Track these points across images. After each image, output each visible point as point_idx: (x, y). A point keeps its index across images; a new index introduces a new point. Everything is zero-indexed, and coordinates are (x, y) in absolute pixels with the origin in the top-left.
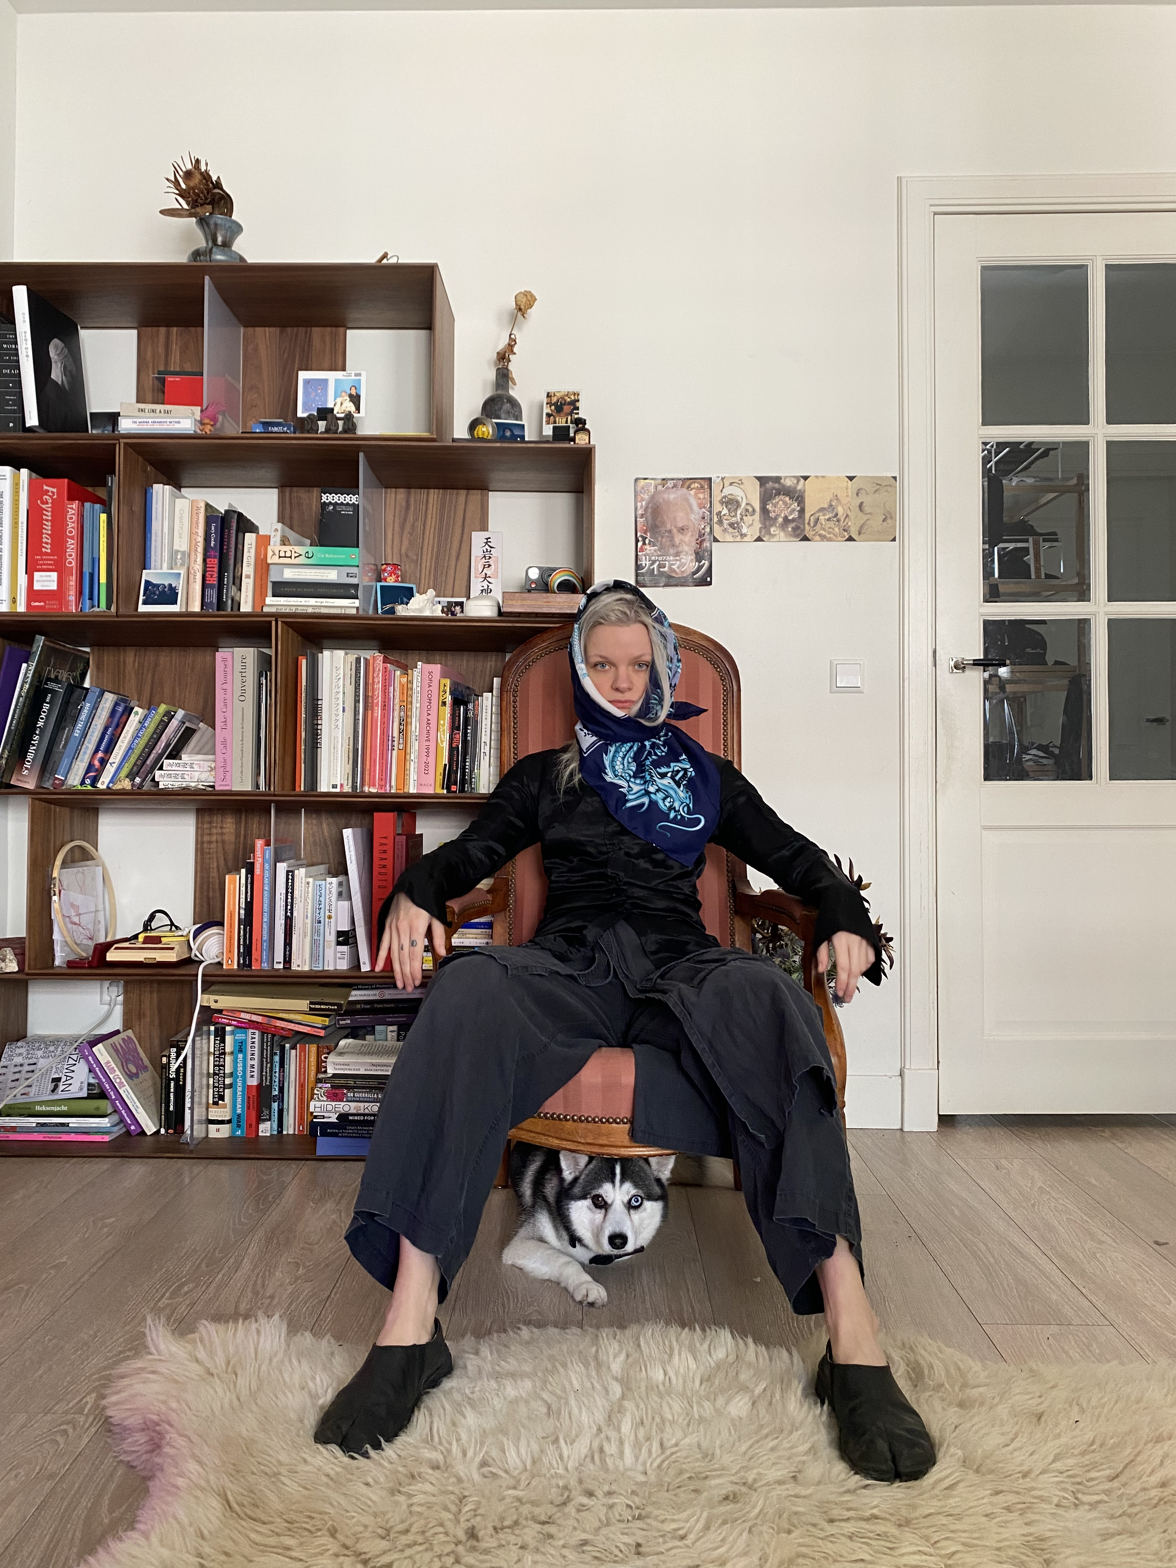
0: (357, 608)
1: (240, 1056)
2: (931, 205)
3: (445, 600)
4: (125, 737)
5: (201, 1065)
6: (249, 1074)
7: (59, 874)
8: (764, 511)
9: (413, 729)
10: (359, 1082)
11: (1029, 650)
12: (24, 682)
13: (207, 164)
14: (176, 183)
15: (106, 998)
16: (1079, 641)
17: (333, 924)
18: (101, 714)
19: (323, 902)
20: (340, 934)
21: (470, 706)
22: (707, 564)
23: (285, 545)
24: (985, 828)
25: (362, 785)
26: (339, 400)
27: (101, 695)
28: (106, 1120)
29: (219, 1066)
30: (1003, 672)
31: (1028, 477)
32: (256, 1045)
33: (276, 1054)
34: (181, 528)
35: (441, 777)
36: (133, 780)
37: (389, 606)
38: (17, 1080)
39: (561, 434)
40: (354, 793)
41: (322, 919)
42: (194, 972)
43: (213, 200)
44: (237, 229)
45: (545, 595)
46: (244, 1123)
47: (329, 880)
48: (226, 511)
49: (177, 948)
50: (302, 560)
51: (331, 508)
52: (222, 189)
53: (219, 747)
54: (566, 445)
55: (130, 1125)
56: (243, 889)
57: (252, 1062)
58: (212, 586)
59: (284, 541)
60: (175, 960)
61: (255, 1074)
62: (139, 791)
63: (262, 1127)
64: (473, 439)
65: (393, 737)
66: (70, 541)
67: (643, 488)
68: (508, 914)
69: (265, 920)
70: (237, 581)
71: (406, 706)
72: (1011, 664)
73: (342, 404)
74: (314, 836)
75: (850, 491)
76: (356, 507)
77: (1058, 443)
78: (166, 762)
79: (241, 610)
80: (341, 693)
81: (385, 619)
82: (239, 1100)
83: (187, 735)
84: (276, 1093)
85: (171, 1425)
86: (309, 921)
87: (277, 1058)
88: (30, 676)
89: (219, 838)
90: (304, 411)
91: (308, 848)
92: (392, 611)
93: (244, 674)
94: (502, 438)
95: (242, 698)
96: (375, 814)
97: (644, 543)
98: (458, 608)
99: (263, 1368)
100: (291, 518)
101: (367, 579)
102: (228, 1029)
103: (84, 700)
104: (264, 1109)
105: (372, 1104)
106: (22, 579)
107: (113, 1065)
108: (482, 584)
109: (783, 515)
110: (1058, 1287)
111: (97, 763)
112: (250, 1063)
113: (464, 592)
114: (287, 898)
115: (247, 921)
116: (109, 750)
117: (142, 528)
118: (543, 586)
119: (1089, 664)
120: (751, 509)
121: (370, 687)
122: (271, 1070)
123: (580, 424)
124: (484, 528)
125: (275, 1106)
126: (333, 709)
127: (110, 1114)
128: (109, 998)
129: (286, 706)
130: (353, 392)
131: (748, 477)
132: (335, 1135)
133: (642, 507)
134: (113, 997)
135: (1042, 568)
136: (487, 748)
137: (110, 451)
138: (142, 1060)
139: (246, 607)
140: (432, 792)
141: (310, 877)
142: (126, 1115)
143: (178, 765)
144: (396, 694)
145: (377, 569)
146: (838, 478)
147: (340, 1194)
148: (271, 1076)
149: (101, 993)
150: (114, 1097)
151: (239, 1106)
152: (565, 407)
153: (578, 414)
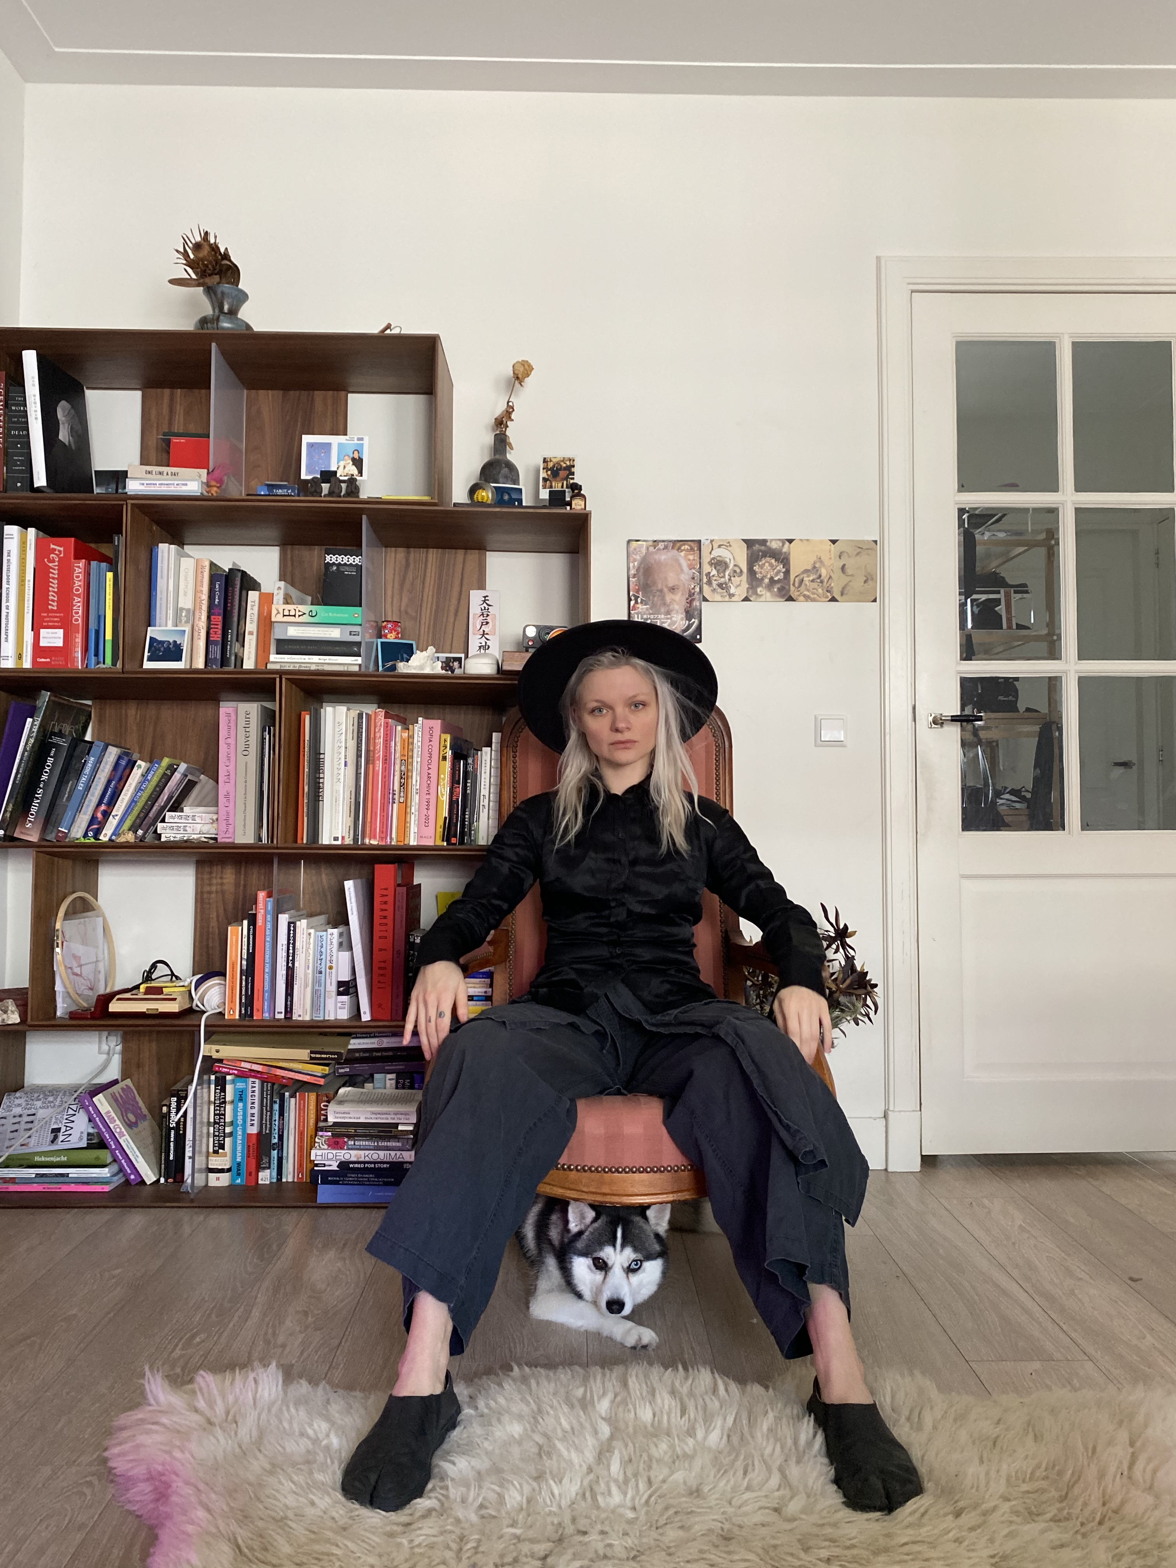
0: (360, 665)
1: (241, 1105)
2: (909, 284)
3: (443, 656)
4: (128, 790)
5: (201, 1115)
6: (249, 1123)
7: (62, 926)
8: (751, 572)
9: (414, 782)
10: (360, 1131)
11: (1001, 698)
12: (29, 737)
13: (216, 237)
14: (185, 254)
15: (105, 1047)
16: (1050, 696)
17: (333, 975)
18: (104, 767)
19: (324, 953)
20: (340, 984)
21: (470, 761)
22: (697, 622)
23: (288, 603)
24: (963, 877)
25: (363, 838)
26: (342, 464)
27: (105, 749)
28: (106, 1170)
29: (219, 1115)
31: (1000, 531)
32: (257, 1094)
33: (275, 1102)
34: (187, 586)
35: (442, 830)
36: (135, 832)
37: (390, 663)
38: (16, 1131)
39: (557, 499)
40: (355, 846)
41: (323, 970)
42: (197, 1023)
43: (221, 270)
46: (243, 1172)
47: (330, 931)
48: (230, 570)
49: (179, 998)
50: (306, 618)
51: (335, 568)
52: (230, 261)
53: (222, 800)
54: (563, 511)
55: (130, 1175)
56: (245, 940)
57: (253, 1111)
58: (215, 643)
59: (287, 600)
60: (177, 1011)
61: (255, 1122)
62: (142, 844)
63: (261, 1175)
64: (474, 503)
65: (393, 791)
66: (77, 599)
67: (635, 549)
68: (508, 964)
69: (267, 970)
70: (241, 639)
71: (407, 760)
73: (345, 467)
74: (313, 886)
75: (832, 552)
76: (359, 568)
78: (169, 814)
79: (244, 667)
80: (343, 748)
81: (387, 676)
82: (239, 1148)
83: (189, 787)
84: (276, 1141)
85: (177, 1475)
86: (310, 971)
87: (276, 1107)
88: (35, 730)
89: (219, 887)
90: (307, 473)
91: (307, 896)
92: (394, 668)
93: (247, 729)
94: (500, 502)
95: (246, 753)
96: (376, 866)
97: (636, 602)
98: (456, 664)
99: (264, 1416)
100: (292, 576)
101: (367, 636)
102: (229, 1078)
103: (88, 754)
104: (264, 1158)
105: (372, 1152)
106: (29, 635)
107: (113, 1114)
108: (481, 641)
109: (769, 576)
110: (1040, 1324)
111: (99, 815)
112: (250, 1111)
113: (462, 648)
114: (288, 949)
115: (249, 972)
116: (112, 802)
117: (147, 588)
119: (1061, 718)
120: (738, 571)
121: (372, 741)
122: (271, 1119)
123: (576, 489)
124: (482, 586)
125: (274, 1153)
126: (336, 763)
127: (110, 1164)
128: (107, 1048)
129: (289, 761)
130: (356, 456)
131: (736, 540)
132: (336, 1183)
133: (634, 566)
134: (112, 1047)
135: (1014, 619)
136: (487, 801)
137: (117, 512)
138: (140, 1109)
139: (249, 664)
140: (432, 844)
141: (312, 928)
142: (125, 1165)
143: (180, 817)
144: (397, 748)
145: (377, 625)
146: (822, 542)
147: (343, 1242)
148: (271, 1124)
149: (100, 1042)
150: (113, 1147)
151: (239, 1154)
152: (561, 472)
153: (573, 479)
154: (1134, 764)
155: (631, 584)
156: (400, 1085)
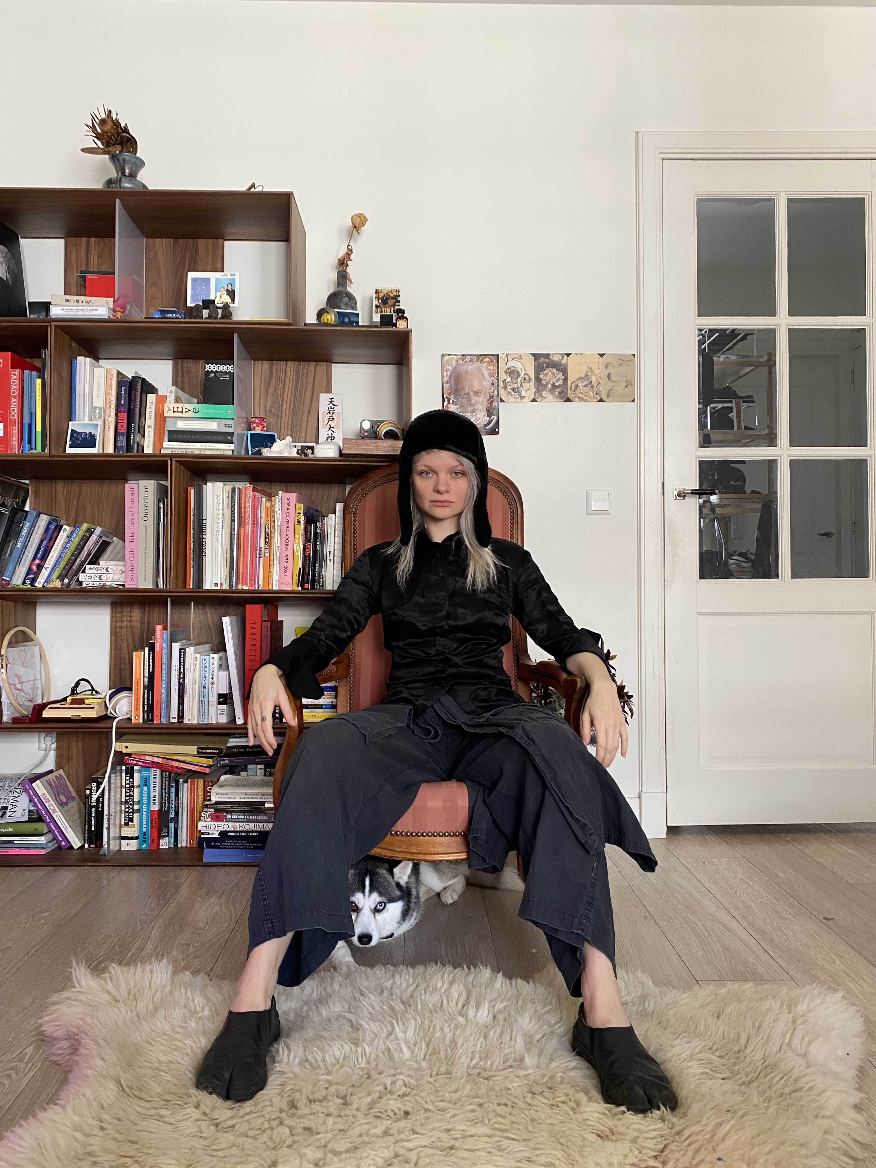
0: (233, 451)
1: (145, 788)
2: (660, 153)
3: (299, 445)
4: (56, 548)
5: (115, 796)
6: (152, 802)
7: (6, 652)
8: (538, 379)
9: (276, 541)
10: (236, 808)
11: (732, 483)
13: (117, 114)
14: (94, 128)
15: (43, 746)
16: (769, 476)
17: (215, 689)
18: (38, 530)
19: (207, 672)
20: (220, 696)
21: (319, 524)
22: (496, 418)
23: (177, 403)
24: (700, 614)
25: (237, 584)
26: (219, 294)
27: (38, 516)
28: (43, 838)
29: (129, 796)
30: (714, 498)
31: (732, 355)
32: (157, 780)
33: (172, 787)
34: (99, 390)
35: (297, 578)
36: (62, 580)
37: (256, 449)
39: (386, 320)
40: (230, 590)
41: (207, 685)
42: (110, 726)
43: (122, 141)
44: (142, 163)
45: (374, 441)
46: (148, 839)
47: (212, 655)
48: (133, 377)
49: (96, 707)
50: (191, 414)
51: (213, 375)
52: (129, 134)
53: (128, 556)
54: (390, 329)
55: (61, 842)
56: (147, 662)
57: (155, 793)
58: (122, 434)
59: (177, 400)
60: (95, 716)
61: (157, 802)
62: (68, 589)
63: (162, 841)
64: (320, 324)
65: (260, 548)
66: (14, 400)
67: (448, 361)
68: (349, 680)
69: (163, 685)
70: (141, 431)
71: (270, 524)
72: (721, 493)
73: (221, 297)
74: (200, 622)
75: (601, 365)
76: (231, 374)
77: (754, 330)
78: (88, 567)
79: (145, 452)
80: (221, 515)
81: (254, 459)
82: (145, 821)
83: (104, 546)
84: (173, 816)
85: (86, 1034)
86: (197, 686)
87: (173, 790)
89: (129, 624)
90: (192, 302)
91: (196, 630)
92: (259, 453)
93: (147, 501)
94: (342, 323)
95: (145, 519)
96: (247, 606)
97: (449, 403)
98: (309, 451)
100: (183, 382)
101: (240, 429)
102: (136, 768)
103: (25, 520)
104: (164, 828)
105: (245, 824)
107: (48, 797)
108: (328, 433)
109: (551, 383)
110: (754, 953)
111: (34, 568)
112: (152, 793)
113: (314, 438)
114: (180, 669)
115: (150, 687)
116: (44, 558)
117: (68, 390)
118: (373, 434)
119: (777, 493)
120: (528, 378)
121: (243, 510)
122: (169, 799)
123: (401, 313)
124: (329, 391)
125: (172, 825)
126: (215, 527)
127: (46, 833)
128: (44, 746)
129: (179, 525)
130: (230, 288)
131: (526, 354)
132: (218, 847)
134: (48, 745)
135: (742, 422)
136: (332, 556)
137: (44, 331)
138: (70, 792)
139: (148, 450)
140: (290, 589)
141: (198, 653)
142: (57, 834)
143: (97, 569)
144: (262, 515)
145: (248, 421)
146: (592, 355)
147: (221, 892)
148: (169, 803)
149: (39, 742)
150: (48, 821)
151: (144, 826)
152: (389, 301)
153: (399, 306)
154: (834, 534)
155: (444, 388)
156: (268, 773)
